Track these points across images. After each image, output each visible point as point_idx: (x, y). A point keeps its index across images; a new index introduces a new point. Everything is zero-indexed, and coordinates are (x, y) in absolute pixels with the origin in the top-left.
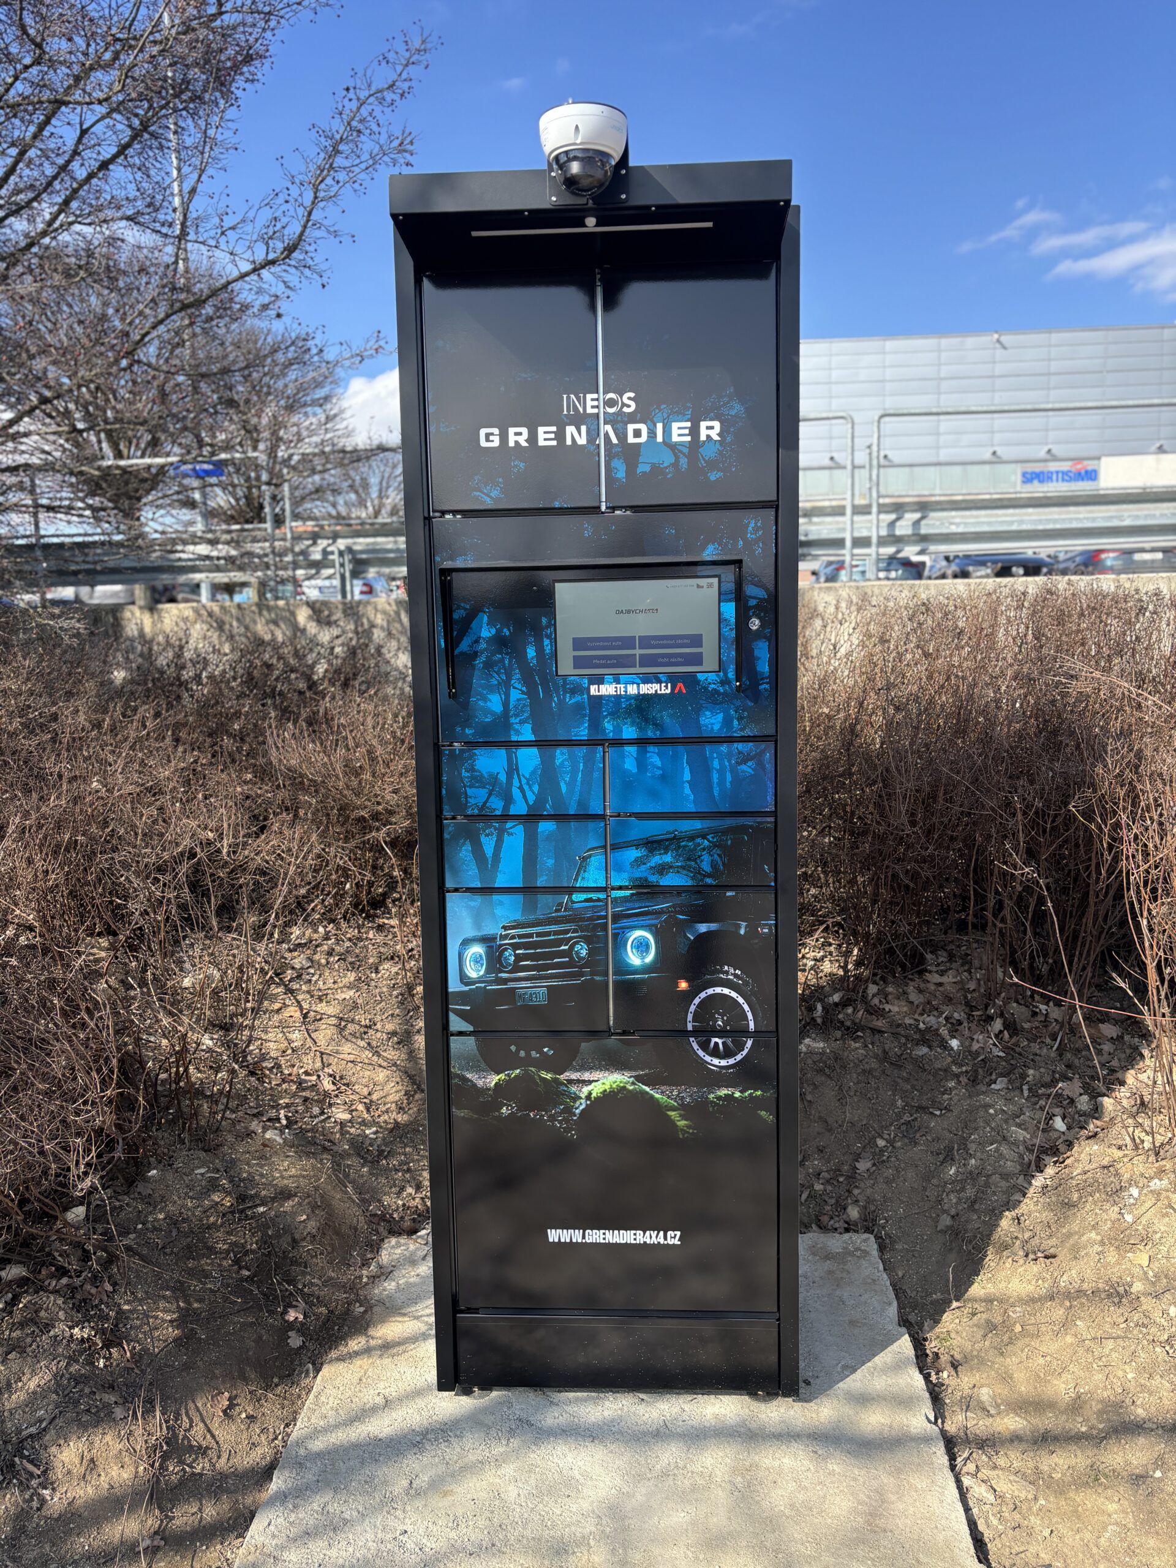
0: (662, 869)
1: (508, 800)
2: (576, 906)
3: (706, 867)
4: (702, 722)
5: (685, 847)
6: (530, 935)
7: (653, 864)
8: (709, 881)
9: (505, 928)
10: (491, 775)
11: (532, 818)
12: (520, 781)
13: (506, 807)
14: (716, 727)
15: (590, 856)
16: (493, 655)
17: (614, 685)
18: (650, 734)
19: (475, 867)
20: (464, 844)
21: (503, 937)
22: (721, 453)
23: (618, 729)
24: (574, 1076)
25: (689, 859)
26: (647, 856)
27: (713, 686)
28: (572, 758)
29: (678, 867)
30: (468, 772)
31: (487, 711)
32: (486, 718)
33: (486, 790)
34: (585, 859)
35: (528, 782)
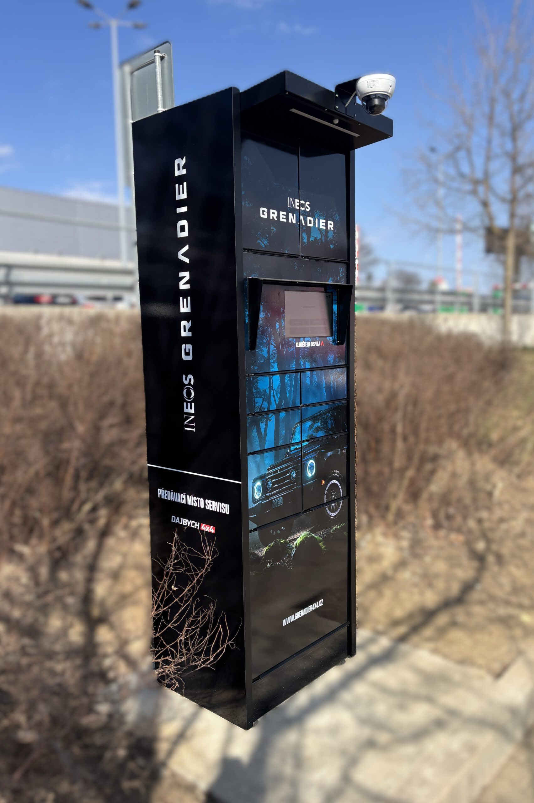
0: (317, 430)
1: (270, 403)
2: (292, 453)
3: (330, 426)
4: (328, 359)
5: (324, 418)
6: (277, 471)
7: (315, 428)
8: (330, 432)
9: (269, 470)
10: (263, 390)
11: (277, 411)
12: (274, 393)
13: (269, 407)
14: (332, 362)
15: (296, 427)
16: (264, 327)
17: (303, 343)
18: (314, 366)
19: (258, 440)
20: (254, 428)
21: (268, 474)
22: (333, 236)
23: (304, 364)
24: (291, 538)
25: (325, 424)
26: (313, 424)
27: (331, 343)
28: (291, 379)
29: (322, 427)
30: (255, 390)
31: (263, 357)
32: (262, 360)
33: (262, 398)
34: (295, 429)
35: (276, 393)
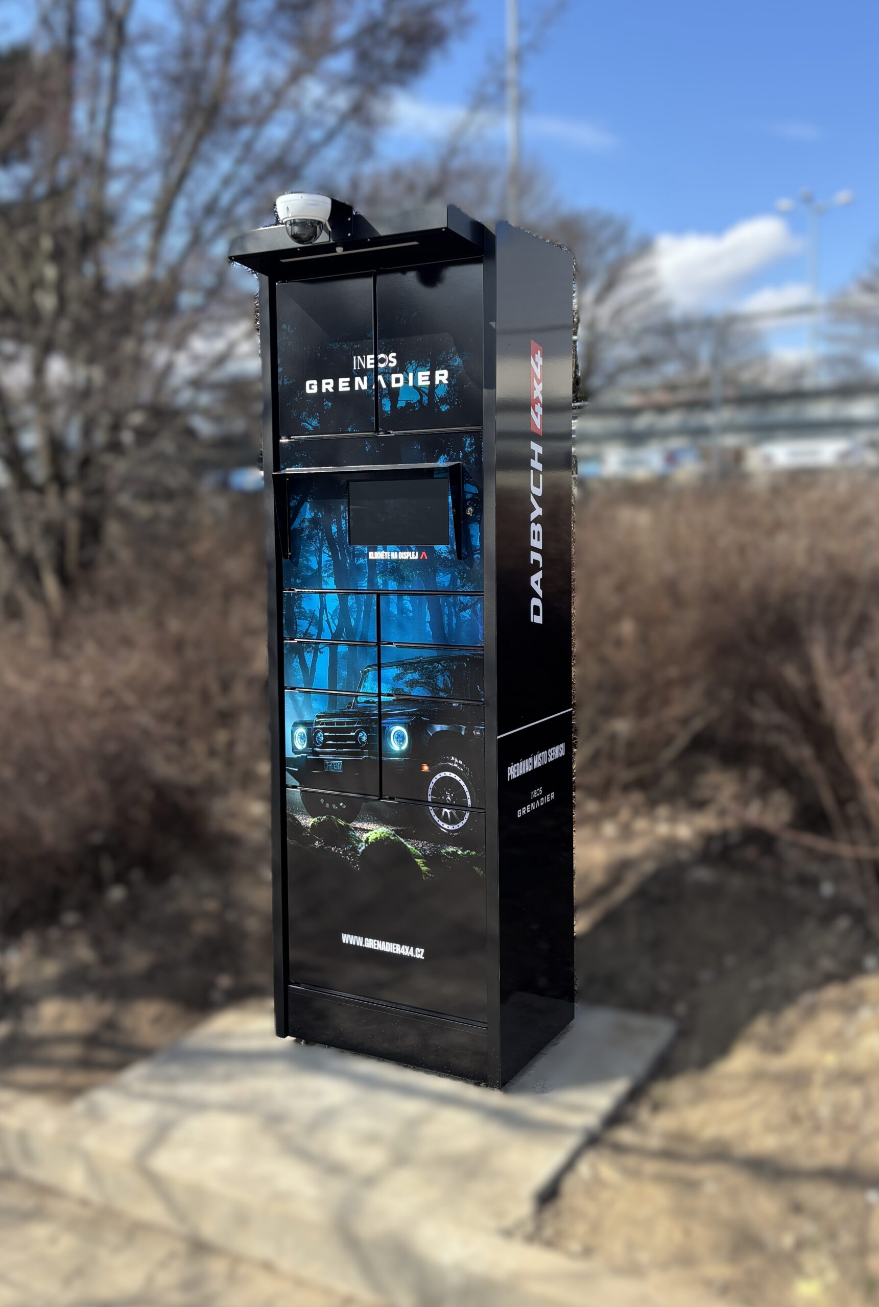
0: (412, 684)
1: (321, 629)
2: (359, 705)
3: (441, 685)
4: (438, 580)
5: (426, 668)
6: (332, 723)
7: (407, 680)
8: (442, 694)
9: (318, 717)
10: (310, 611)
11: (334, 642)
12: (327, 617)
13: (319, 634)
14: (447, 584)
15: (368, 671)
16: (313, 530)
18: (405, 588)
19: (301, 674)
20: (295, 657)
21: (317, 723)
22: (448, 392)
23: (385, 583)
24: (358, 825)
25: (429, 678)
26: (403, 673)
27: (444, 555)
28: (358, 601)
29: (422, 683)
30: (298, 609)
31: (309, 568)
32: (308, 572)
33: (308, 622)
34: (365, 673)
35: (332, 618)
